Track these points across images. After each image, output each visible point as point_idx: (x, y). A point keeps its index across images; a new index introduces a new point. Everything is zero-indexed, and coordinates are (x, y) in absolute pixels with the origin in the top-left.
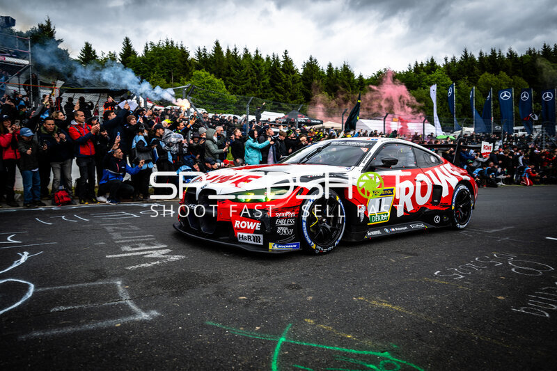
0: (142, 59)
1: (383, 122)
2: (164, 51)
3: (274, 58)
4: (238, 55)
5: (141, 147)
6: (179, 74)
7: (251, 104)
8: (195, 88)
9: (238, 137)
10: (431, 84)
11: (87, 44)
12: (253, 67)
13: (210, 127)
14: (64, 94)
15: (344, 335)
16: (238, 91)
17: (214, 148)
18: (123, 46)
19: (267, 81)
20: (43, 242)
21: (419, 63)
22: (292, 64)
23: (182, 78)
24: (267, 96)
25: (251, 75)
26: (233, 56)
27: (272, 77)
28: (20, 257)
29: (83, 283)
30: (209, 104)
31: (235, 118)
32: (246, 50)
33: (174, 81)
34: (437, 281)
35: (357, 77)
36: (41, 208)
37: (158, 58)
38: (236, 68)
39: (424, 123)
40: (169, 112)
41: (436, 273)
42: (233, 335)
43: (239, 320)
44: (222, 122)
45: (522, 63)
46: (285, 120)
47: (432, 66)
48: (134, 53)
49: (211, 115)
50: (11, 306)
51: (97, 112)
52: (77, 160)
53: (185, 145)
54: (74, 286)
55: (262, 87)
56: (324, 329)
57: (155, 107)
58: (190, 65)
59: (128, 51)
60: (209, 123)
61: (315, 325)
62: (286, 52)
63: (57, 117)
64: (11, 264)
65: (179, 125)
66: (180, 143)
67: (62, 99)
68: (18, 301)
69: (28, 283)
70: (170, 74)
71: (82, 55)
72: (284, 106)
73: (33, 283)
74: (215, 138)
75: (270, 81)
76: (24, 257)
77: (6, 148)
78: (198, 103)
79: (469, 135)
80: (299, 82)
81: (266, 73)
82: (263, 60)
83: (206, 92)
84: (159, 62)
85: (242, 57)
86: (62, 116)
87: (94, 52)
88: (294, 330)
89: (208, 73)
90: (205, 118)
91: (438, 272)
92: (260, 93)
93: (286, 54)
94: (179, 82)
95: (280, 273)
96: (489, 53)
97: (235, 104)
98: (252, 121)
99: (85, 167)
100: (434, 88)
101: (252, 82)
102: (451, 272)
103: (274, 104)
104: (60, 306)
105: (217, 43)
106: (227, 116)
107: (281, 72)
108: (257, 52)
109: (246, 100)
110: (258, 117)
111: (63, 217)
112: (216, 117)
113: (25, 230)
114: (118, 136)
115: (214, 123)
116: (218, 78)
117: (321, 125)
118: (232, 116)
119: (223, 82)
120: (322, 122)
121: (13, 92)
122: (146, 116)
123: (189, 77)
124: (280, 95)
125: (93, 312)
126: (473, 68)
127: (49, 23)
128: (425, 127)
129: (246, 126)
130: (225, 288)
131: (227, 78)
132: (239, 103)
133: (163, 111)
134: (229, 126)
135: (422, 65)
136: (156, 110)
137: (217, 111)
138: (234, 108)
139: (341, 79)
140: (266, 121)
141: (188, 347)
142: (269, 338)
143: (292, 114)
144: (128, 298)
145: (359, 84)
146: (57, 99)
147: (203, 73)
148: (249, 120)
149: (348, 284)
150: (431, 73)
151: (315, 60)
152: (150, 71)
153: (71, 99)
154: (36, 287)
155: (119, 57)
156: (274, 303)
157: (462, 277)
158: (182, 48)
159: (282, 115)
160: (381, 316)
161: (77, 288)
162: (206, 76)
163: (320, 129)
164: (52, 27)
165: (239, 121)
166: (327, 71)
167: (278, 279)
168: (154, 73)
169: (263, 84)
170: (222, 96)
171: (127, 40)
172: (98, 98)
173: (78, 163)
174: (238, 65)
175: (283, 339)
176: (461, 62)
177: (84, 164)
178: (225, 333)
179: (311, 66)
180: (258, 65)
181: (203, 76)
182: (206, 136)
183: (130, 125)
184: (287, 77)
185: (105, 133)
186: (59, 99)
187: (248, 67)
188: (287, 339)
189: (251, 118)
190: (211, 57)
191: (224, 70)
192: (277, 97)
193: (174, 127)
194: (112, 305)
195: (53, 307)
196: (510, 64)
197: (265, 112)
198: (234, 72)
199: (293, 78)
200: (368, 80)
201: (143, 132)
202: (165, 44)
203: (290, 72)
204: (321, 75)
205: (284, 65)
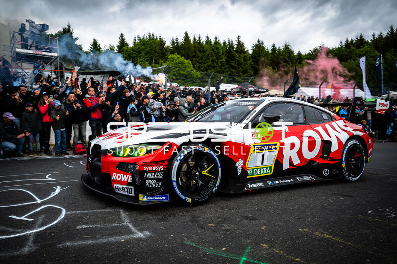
0: (133, 49)
1: (318, 89)
2: (147, 41)
3: (229, 43)
4: (202, 41)
5: (133, 112)
6: (158, 58)
7: (212, 78)
8: (170, 68)
9: (203, 104)
10: (360, 57)
11: (94, 40)
12: (213, 50)
13: (182, 96)
14: (80, 76)
15: (293, 258)
16: (202, 69)
17: (185, 112)
18: (119, 40)
19: (224, 60)
20: (69, 179)
21: (350, 40)
22: (243, 46)
23: (160, 61)
24: (224, 71)
25: (211, 57)
26: (198, 43)
27: (228, 57)
28: (55, 190)
29: (97, 209)
30: (180, 79)
31: (200, 89)
32: (208, 38)
33: (155, 64)
34: (371, 218)
35: (296, 53)
36: (66, 156)
37: (143, 47)
38: (200, 51)
39: (354, 88)
40: (152, 86)
41: (369, 212)
42: (206, 253)
43: (209, 242)
44: (191, 92)
46: (238, 90)
47: (361, 41)
48: (127, 44)
49: (182, 88)
50: (51, 223)
51: (102, 88)
52: (89, 123)
53: (164, 110)
54: (91, 211)
55: (220, 65)
56: (276, 253)
57: (142, 83)
58: (166, 51)
59: (123, 43)
60: (181, 93)
61: (269, 249)
62: (239, 37)
63: (76, 92)
64: (50, 195)
65: (160, 96)
66: (161, 109)
67: (78, 79)
68: (55, 220)
69: (61, 208)
70: (152, 58)
71: (91, 48)
72: (237, 79)
73: (64, 208)
74: (186, 105)
75: (226, 60)
76: (58, 190)
77: (45, 115)
78: (172, 79)
79: (395, 98)
80: (249, 59)
81: (223, 54)
82: (221, 45)
83: (178, 70)
84: (144, 50)
85: (204, 43)
86: (79, 91)
87: (99, 46)
88: (253, 252)
89: (179, 56)
90: (178, 90)
91: (372, 211)
92: (218, 70)
93: (238, 38)
94: (158, 63)
95: (239, 207)
97: (200, 79)
98: (213, 91)
99: (95, 127)
100: (363, 60)
101: (213, 61)
102: (383, 212)
103: (229, 78)
104: (83, 225)
105: (186, 34)
106: (194, 88)
107: (235, 53)
108: (216, 38)
109: (209, 76)
110: (218, 88)
111: (81, 162)
112: (186, 89)
113: (56, 171)
114: (117, 105)
115: (185, 94)
116: (187, 59)
117: (267, 93)
118: (198, 88)
119: (190, 62)
120: (268, 91)
121: (47, 75)
122: (137, 90)
123: (166, 60)
124: (234, 71)
125: (105, 231)
127: (69, 27)
128: (355, 92)
129: (208, 95)
130: (198, 217)
131: (194, 59)
132: (203, 77)
133: (147, 85)
134: (196, 96)
135: (352, 41)
136: (142, 85)
137: (186, 84)
138: (199, 81)
139: (283, 55)
140: (224, 91)
141: (173, 260)
142: (233, 256)
143: (244, 85)
144: (128, 221)
145: (298, 59)
146: (76, 79)
147: (175, 56)
148: (211, 91)
149: (294, 218)
150: (360, 48)
151: (262, 42)
152: (137, 57)
153: (84, 80)
154: (66, 211)
155: (116, 48)
156: (236, 230)
157: (393, 216)
158: (160, 38)
159: (236, 86)
160: (323, 245)
161: (93, 213)
162: (178, 58)
164: (71, 29)
165: (203, 92)
166: (272, 50)
167: (237, 212)
168: (140, 58)
169: (221, 62)
170: (190, 73)
171: (122, 35)
172: (102, 78)
173: (90, 124)
174: (202, 49)
175: (244, 258)
177: (94, 125)
178: (199, 251)
179: (259, 47)
180: (217, 48)
181: (176, 58)
182: (179, 103)
183: (125, 96)
184: (240, 57)
185: (108, 103)
186: (77, 80)
187: (209, 51)
188: (247, 258)
189: (213, 89)
190: (182, 44)
191: (191, 53)
192: (232, 72)
193: (156, 97)
194: (117, 226)
195: (78, 225)
197: (222, 84)
198: (199, 54)
199: (245, 57)
200: (305, 55)
201: (134, 101)
202: (148, 37)
203: (242, 53)
204: (266, 53)
205: (237, 47)
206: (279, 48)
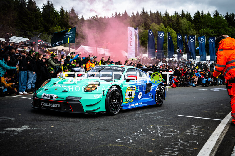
27: (20, 12)
34: (117, 145)
41: (117, 141)
45: (172, 19)
46: (29, 43)
55: (12, 18)
72: (29, 33)
75: (17, 15)
80: (40, 17)
91: (119, 140)
96: (156, 12)
102: (125, 139)
107: (27, 9)
117: (54, 48)
124: (26, 26)
126: (147, 20)
135: (119, 15)
143: (34, 39)
151: (52, 4)
157: (132, 141)
163: (54, 50)
166: (60, 12)
169: (13, 16)
176: (141, 15)
179: (49, 8)
184: (31, 14)
192: (24, 26)
196: (166, 19)
197: (13, 37)
199: (36, 14)
200: (87, 20)
203: (33, 10)
204: (56, 14)
205: (29, 4)
206: (67, 11)
